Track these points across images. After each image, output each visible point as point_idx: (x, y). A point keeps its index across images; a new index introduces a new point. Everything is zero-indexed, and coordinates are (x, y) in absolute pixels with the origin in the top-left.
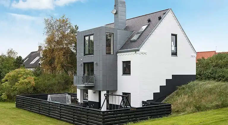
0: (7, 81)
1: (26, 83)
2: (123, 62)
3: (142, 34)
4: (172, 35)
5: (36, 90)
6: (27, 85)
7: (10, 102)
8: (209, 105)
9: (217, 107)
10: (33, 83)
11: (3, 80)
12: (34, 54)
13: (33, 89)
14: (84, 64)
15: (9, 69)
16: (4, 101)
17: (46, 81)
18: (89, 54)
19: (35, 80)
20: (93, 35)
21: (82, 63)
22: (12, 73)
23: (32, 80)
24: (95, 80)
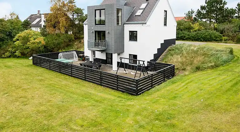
0: (18, 40)
1: (37, 42)
2: (130, 31)
3: (144, 10)
4: (165, 11)
5: (46, 48)
6: (38, 44)
7: (23, 58)
8: (206, 66)
9: (212, 67)
10: (43, 42)
11: (14, 39)
12: (34, 16)
13: (43, 47)
14: (96, 31)
15: (19, 30)
16: (18, 57)
17: (54, 41)
18: (100, 24)
19: (44, 40)
20: (104, 9)
21: (94, 31)
22: (22, 34)
23: (41, 40)
24: (107, 45)
